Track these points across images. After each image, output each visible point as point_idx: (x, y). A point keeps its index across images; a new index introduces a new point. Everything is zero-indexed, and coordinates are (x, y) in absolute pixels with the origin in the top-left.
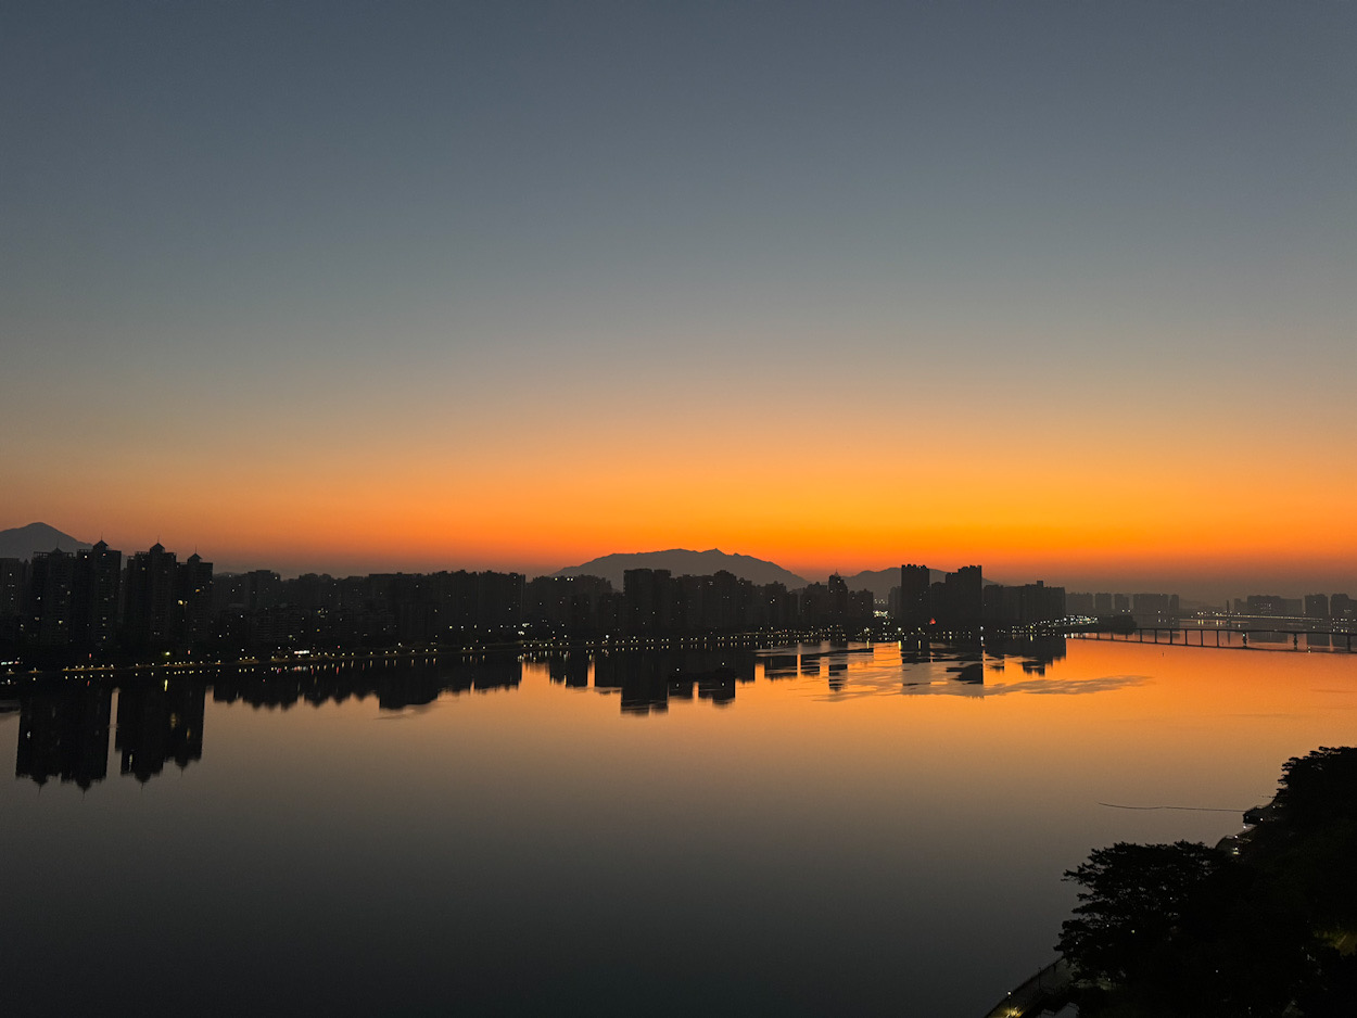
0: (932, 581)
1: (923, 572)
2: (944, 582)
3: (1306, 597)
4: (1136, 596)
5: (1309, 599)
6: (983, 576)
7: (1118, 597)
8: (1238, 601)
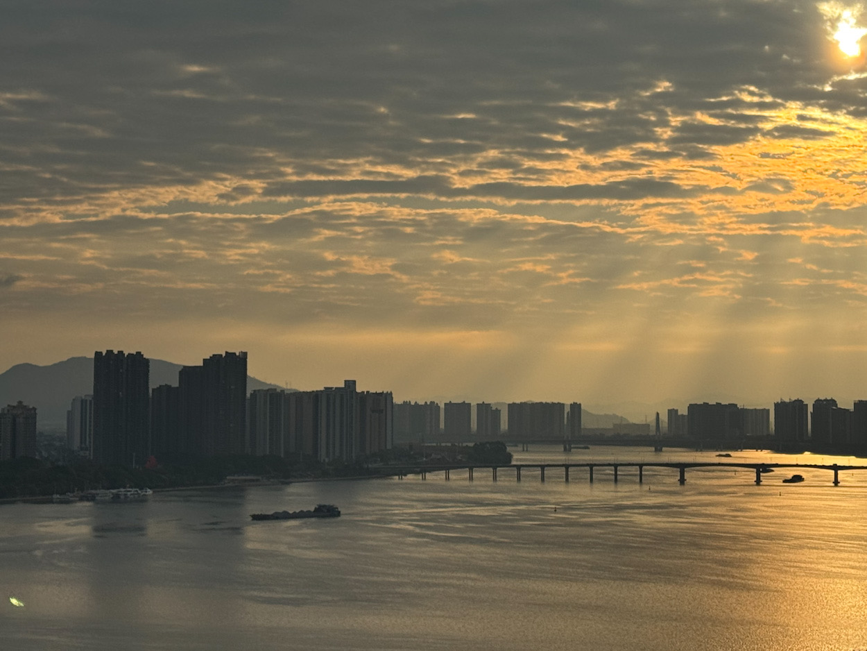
0: (153, 384)
1: (138, 364)
2: (175, 384)
3: (777, 405)
4: (513, 407)
5: (780, 407)
6: (248, 373)
7: (483, 408)
8: (673, 413)
